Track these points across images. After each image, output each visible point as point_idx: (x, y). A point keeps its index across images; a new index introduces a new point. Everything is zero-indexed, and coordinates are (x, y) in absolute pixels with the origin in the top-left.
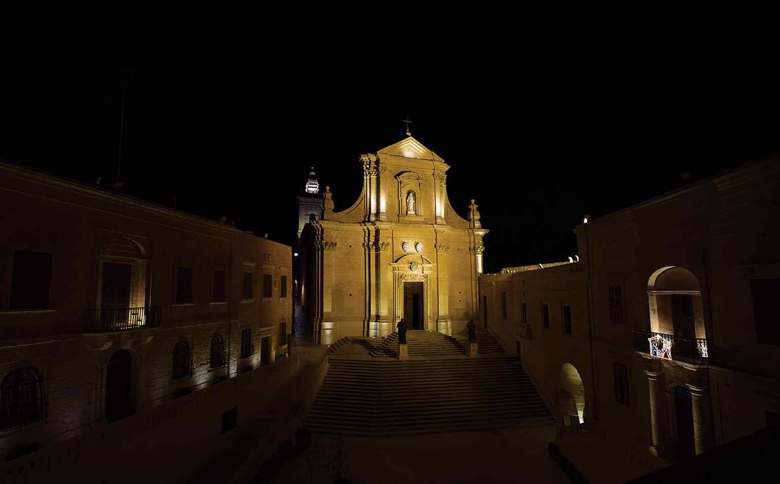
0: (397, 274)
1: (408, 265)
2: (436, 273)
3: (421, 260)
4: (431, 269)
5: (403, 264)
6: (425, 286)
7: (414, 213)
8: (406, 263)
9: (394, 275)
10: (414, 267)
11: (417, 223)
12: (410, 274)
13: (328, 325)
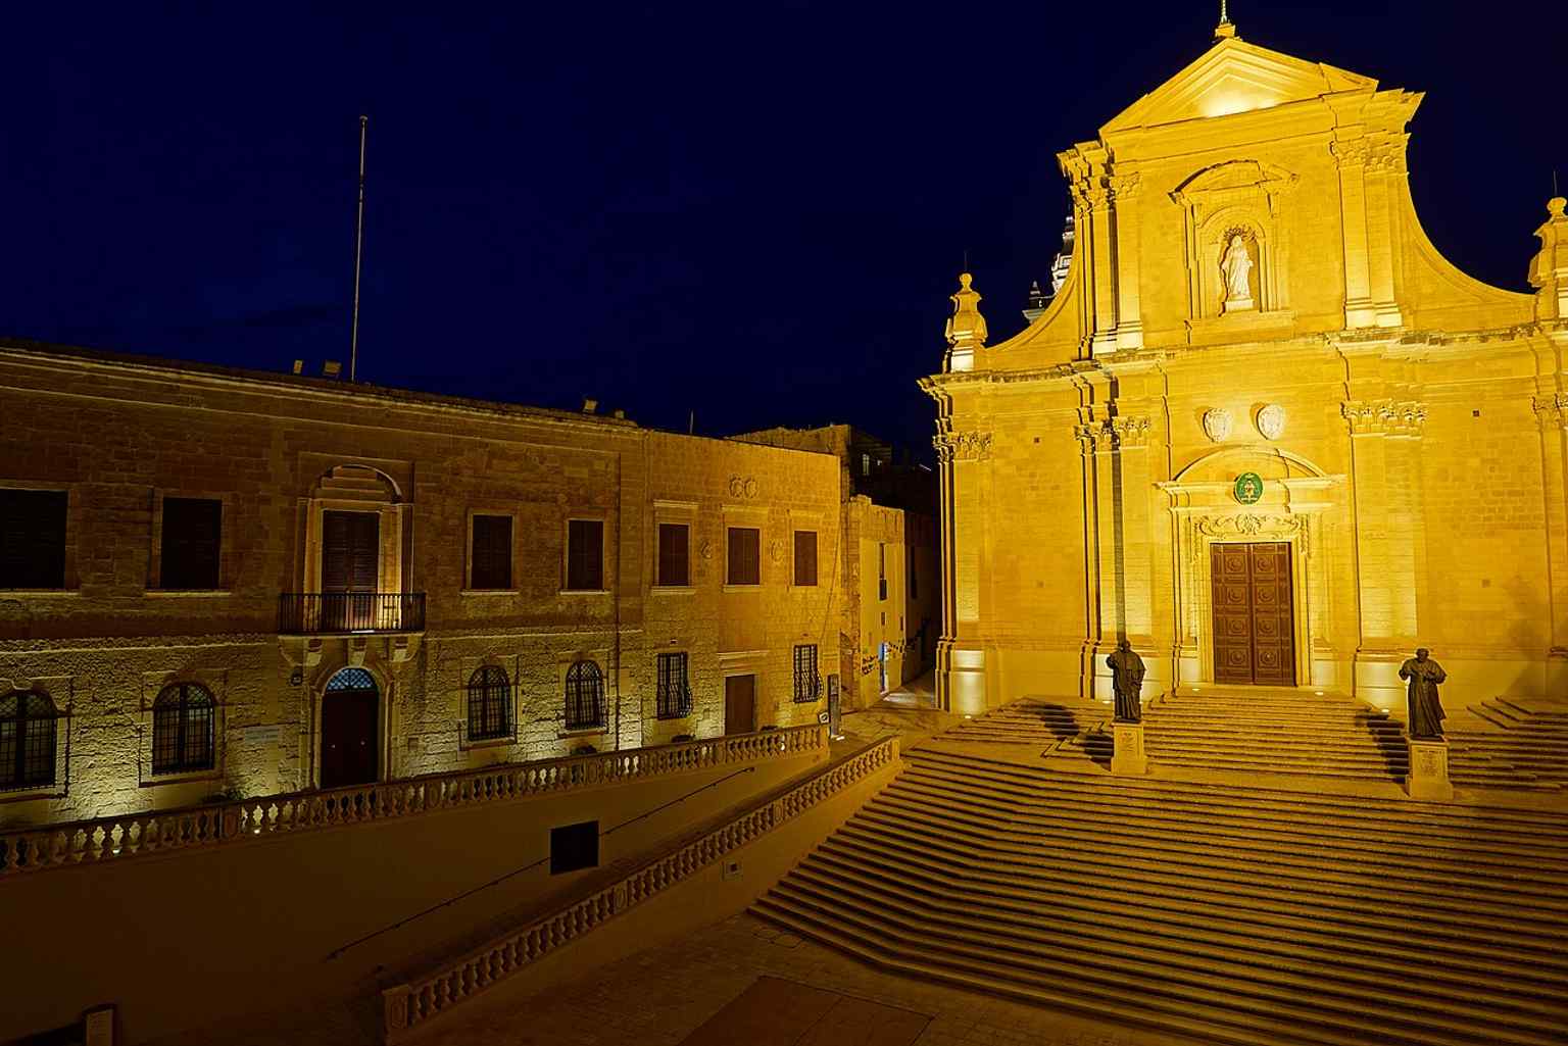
0: (1183, 518)
1: (1227, 485)
2: (1348, 511)
3: (1281, 467)
4: (1326, 494)
5: (1206, 479)
6: (1299, 557)
7: (1249, 304)
8: (1218, 479)
9: (1175, 520)
11: (1262, 335)
12: (1233, 514)
13: (967, 658)
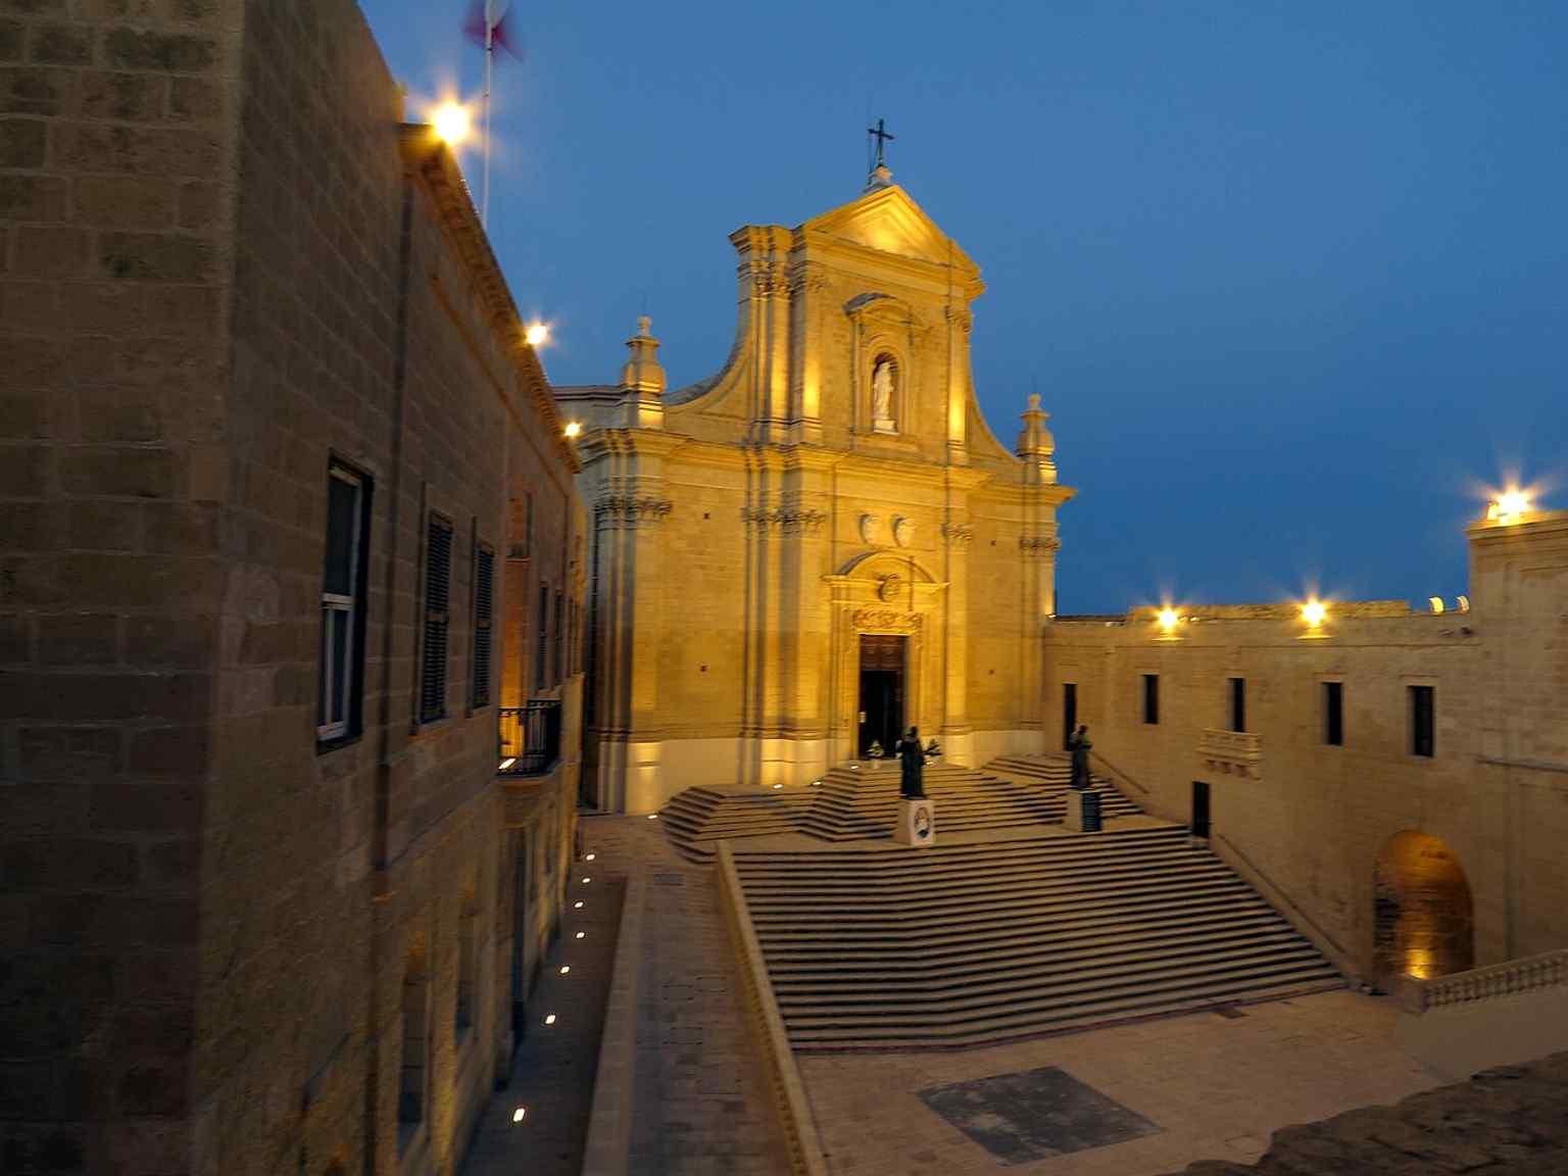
0: (842, 609)
1: (873, 584)
2: (942, 611)
3: (909, 572)
4: (932, 597)
5: (862, 579)
6: (914, 649)
8: (870, 578)
9: (836, 612)
10: (889, 592)
11: (899, 457)
12: (877, 611)
13: (646, 751)
